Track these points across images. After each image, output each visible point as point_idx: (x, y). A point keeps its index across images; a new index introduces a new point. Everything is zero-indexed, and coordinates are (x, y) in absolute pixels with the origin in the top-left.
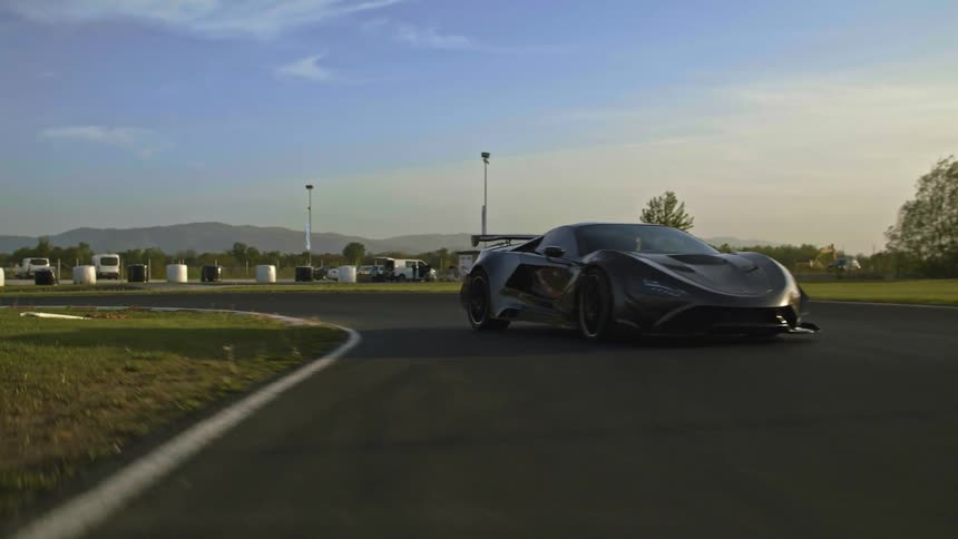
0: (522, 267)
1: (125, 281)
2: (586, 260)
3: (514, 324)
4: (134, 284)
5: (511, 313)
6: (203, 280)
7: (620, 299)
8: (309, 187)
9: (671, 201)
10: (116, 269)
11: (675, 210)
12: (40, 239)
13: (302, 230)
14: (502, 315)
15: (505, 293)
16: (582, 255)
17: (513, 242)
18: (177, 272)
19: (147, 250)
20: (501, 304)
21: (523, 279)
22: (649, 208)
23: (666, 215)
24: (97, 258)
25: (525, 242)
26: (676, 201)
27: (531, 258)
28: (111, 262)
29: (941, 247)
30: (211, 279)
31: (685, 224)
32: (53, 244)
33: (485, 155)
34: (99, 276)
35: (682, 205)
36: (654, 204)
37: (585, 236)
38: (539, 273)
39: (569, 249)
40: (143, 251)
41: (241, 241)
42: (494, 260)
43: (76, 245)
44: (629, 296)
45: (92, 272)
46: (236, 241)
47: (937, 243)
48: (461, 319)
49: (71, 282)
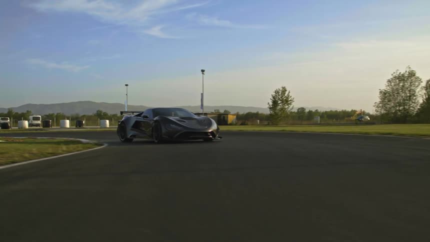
0: (136, 122)
1: (42, 127)
2: (155, 119)
3: (135, 140)
4: (46, 128)
5: (134, 136)
6: (77, 127)
7: (164, 131)
8: (127, 85)
9: (284, 90)
10: (39, 122)
11: (286, 95)
12: (9, 109)
13: (124, 103)
14: (131, 137)
15: (132, 130)
16: (154, 117)
17: (134, 113)
18: (65, 123)
19: (58, 114)
20: (130, 133)
21: (137, 125)
22: (275, 94)
23: (282, 96)
24: (31, 117)
25: (138, 113)
26: (286, 90)
27: (140, 119)
28: (37, 119)
29: (399, 110)
30: (80, 126)
31: (290, 100)
32: (14, 111)
33: (203, 71)
34: (30, 125)
35: (289, 93)
36: (277, 92)
37: (156, 112)
38: (142, 123)
39: (150, 116)
40: (56, 114)
41: (101, 109)
42: (128, 119)
43: (25, 112)
44: (166, 129)
45: (26, 123)
46: (98, 109)
47: (398, 108)
48: (118, 139)
49: (17, 128)
